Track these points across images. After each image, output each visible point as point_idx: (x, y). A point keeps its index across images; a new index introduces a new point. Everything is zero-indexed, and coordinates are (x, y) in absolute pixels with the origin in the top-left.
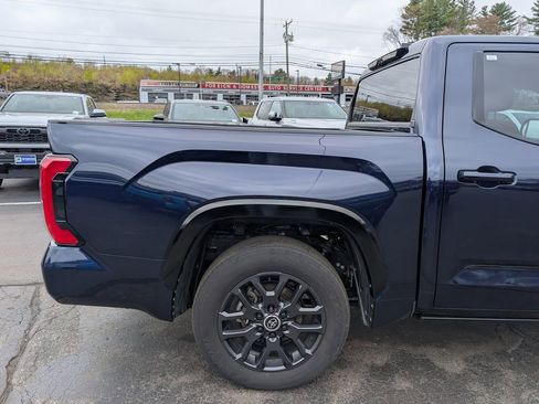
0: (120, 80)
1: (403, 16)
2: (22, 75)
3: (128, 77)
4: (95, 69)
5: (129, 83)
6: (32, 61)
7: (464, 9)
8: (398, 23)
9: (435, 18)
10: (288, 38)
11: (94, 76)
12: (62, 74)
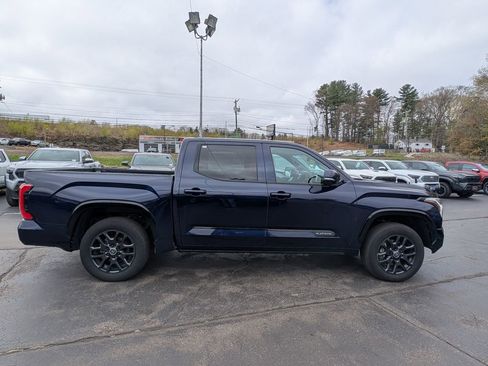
0: (126, 135)
1: (317, 96)
2: (57, 131)
3: (132, 133)
4: (110, 128)
5: (132, 137)
6: (65, 123)
7: (355, 92)
8: (313, 100)
9: (337, 97)
10: (237, 110)
11: (108, 132)
12: (86, 132)
